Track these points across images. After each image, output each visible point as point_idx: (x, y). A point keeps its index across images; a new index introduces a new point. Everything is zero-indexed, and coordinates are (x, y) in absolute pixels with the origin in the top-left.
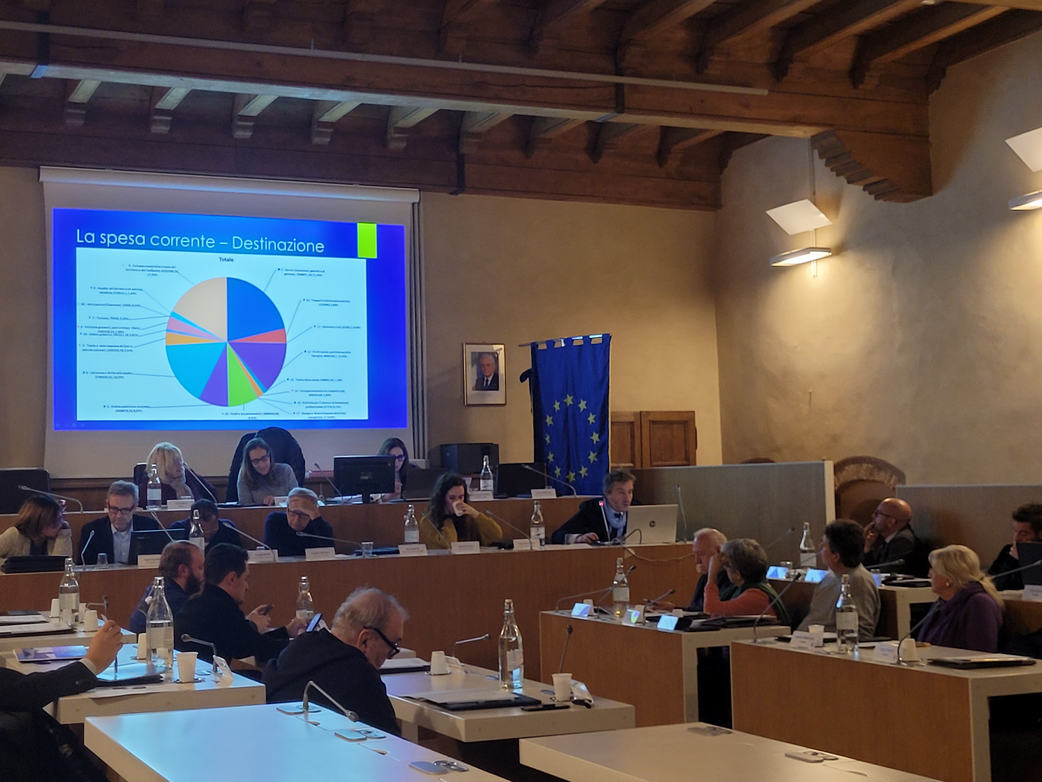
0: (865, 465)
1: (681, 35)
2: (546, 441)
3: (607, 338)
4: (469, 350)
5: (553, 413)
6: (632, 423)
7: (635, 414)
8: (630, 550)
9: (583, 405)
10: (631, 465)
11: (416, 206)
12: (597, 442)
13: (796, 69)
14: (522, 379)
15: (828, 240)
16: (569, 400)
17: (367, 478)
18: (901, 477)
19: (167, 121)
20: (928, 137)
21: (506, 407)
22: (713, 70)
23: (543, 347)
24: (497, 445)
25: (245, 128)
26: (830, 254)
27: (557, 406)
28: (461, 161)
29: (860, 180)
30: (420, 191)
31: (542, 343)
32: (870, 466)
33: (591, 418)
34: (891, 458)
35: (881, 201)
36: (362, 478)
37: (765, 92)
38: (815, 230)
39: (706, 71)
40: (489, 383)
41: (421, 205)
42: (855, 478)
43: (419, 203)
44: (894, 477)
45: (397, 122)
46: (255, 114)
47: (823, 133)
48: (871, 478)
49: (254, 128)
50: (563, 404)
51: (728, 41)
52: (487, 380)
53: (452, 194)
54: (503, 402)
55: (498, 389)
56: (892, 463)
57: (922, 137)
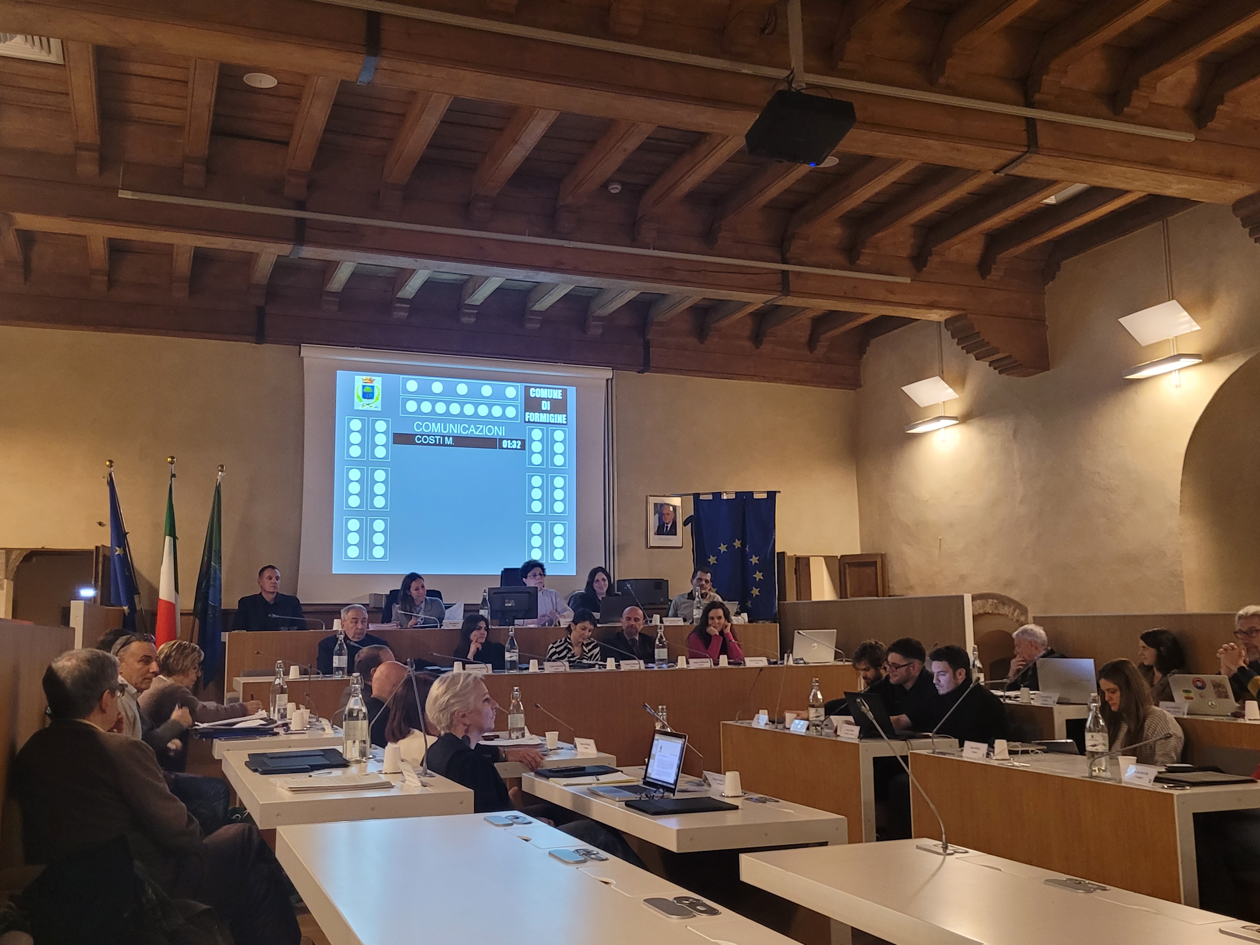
0: (990, 601)
1: (837, 231)
3: (772, 494)
4: (652, 500)
5: (717, 553)
9: (747, 548)
11: (610, 382)
12: (761, 580)
13: (934, 261)
15: (956, 410)
16: (737, 544)
18: (1023, 610)
19: (406, 308)
20: (1044, 321)
21: (682, 549)
22: (863, 261)
23: (706, 497)
24: (667, 581)
25: (470, 315)
26: (958, 422)
27: (722, 548)
28: (647, 345)
29: (985, 357)
30: (613, 369)
31: (705, 494)
32: (995, 601)
33: (754, 560)
34: (1014, 594)
35: (1004, 376)
37: (908, 280)
38: (945, 401)
39: (858, 262)
40: (668, 529)
41: (614, 381)
42: (981, 611)
43: (612, 379)
44: (1017, 611)
45: (595, 312)
46: (478, 303)
47: (956, 317)
48: (996, 612)
49: (477, 315)
50: (730, 547)
51: (877, 235)
52: (667, 527)
53: (639, 372)
54: (677, 547)
55: (676, 534)
56: (1017, 599)
57: (1040, 321)
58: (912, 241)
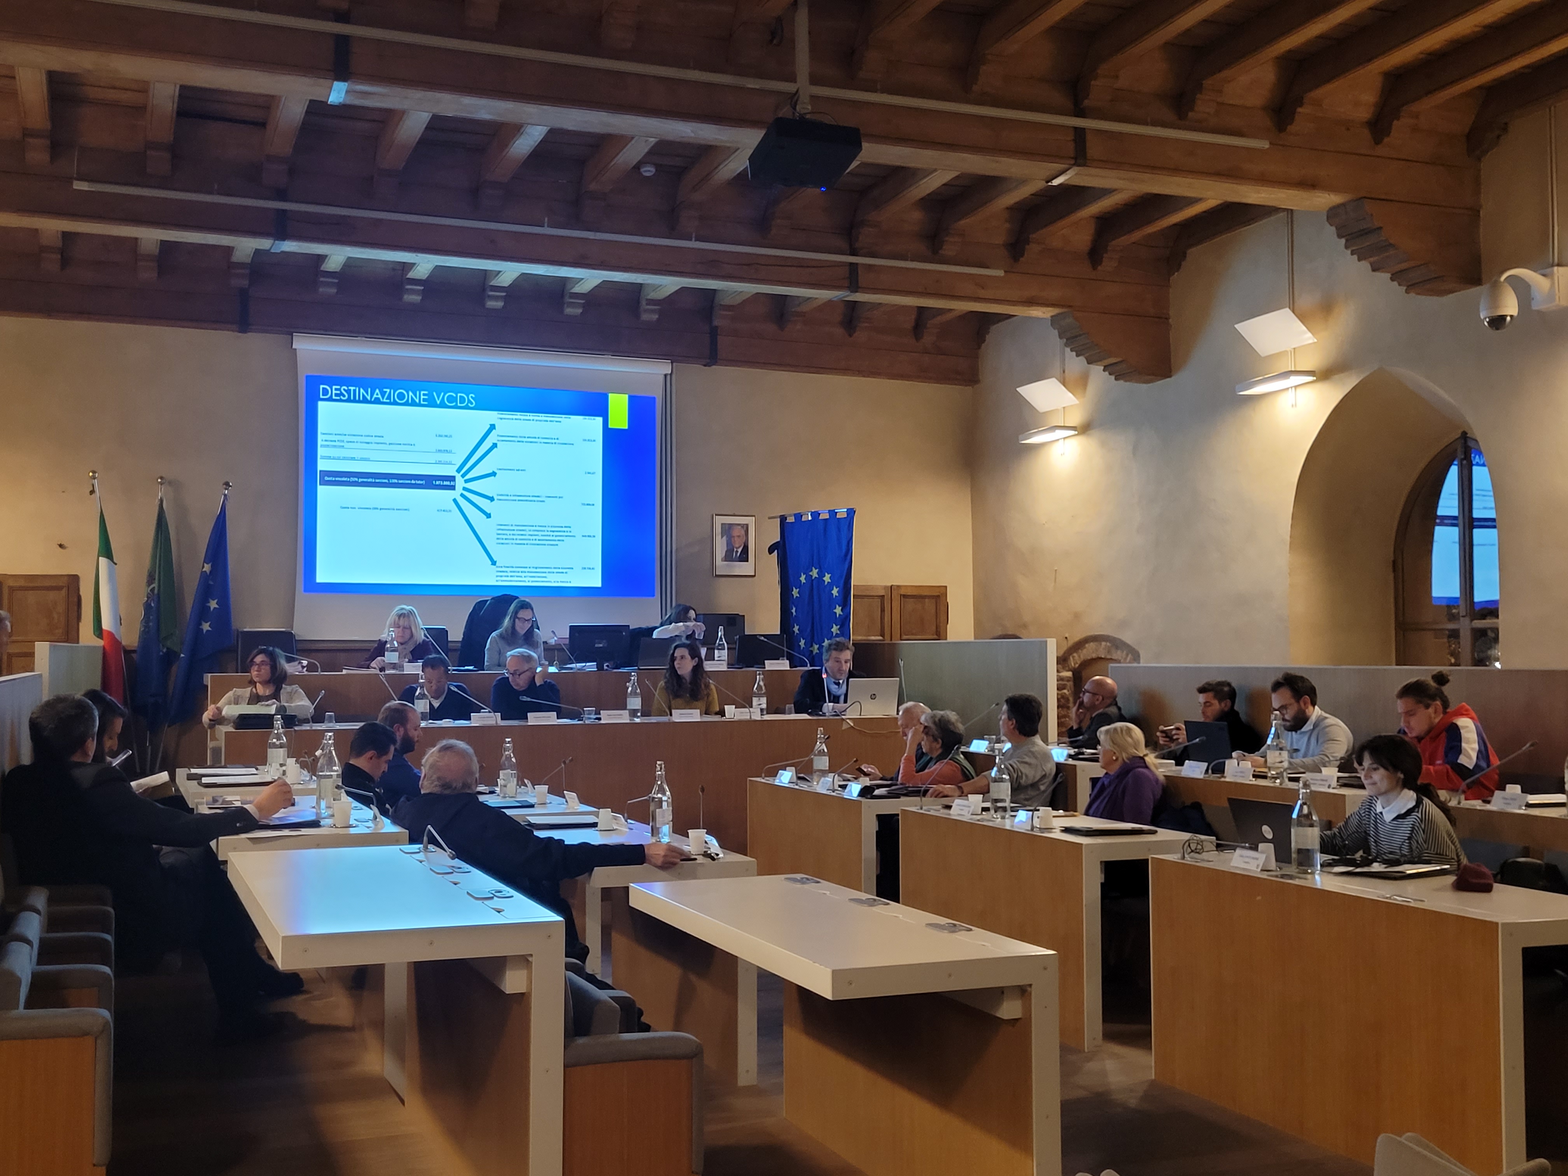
0: (1103, 643)
1: (917, 215)
2: (792, 613)
3: (851, 512)
4: (719, 521)
5: (799, 585)
6: (883, 596)
7: (885, 587)
8: (848, 721)
9: (827, 578)
10: (881, 638)
11: (668, 377)
12: (840, 615)
13: (1032, 250)
14: (771, 550)
15: (1076, 418)
16: (815, 573)
17: (601, 645)
18: (1136, 657)
19: (418, 290)
20: (1167, 319)
21: (755, 578)
22: (949, 249)
23: (791, 519)
24: (744, 616)
25: (496, 298)
26: (1076, 433)
27: (803, 578)
28: (714, 332)
29: (1101, 361)
30: (672, 363)
31: (790, 516)
32: (1108, 644)
33: (835, 592)
34: (1127, 637)
35: (1121, 382)
36: (596, 645)
37: (1001, 273)
38: (1064, 408)
39: (940, 252)
40: (738, 554)
41: (674, 376)
42: (1094, 656)
43: (671, 374)
44: (1130, 656)
45: (648, 295)
46: (506, 284)
47: (1062, 313)
48: (1109, 657)
49: (505, 299)
50: (809, 577)
51: (962, 222)
52: (737, 552)
53: (705, 366)
54: (753, 574)
55: (747, 561)
56: (1129, 642)
57: (1162, 319)
58: (1007, 225)
